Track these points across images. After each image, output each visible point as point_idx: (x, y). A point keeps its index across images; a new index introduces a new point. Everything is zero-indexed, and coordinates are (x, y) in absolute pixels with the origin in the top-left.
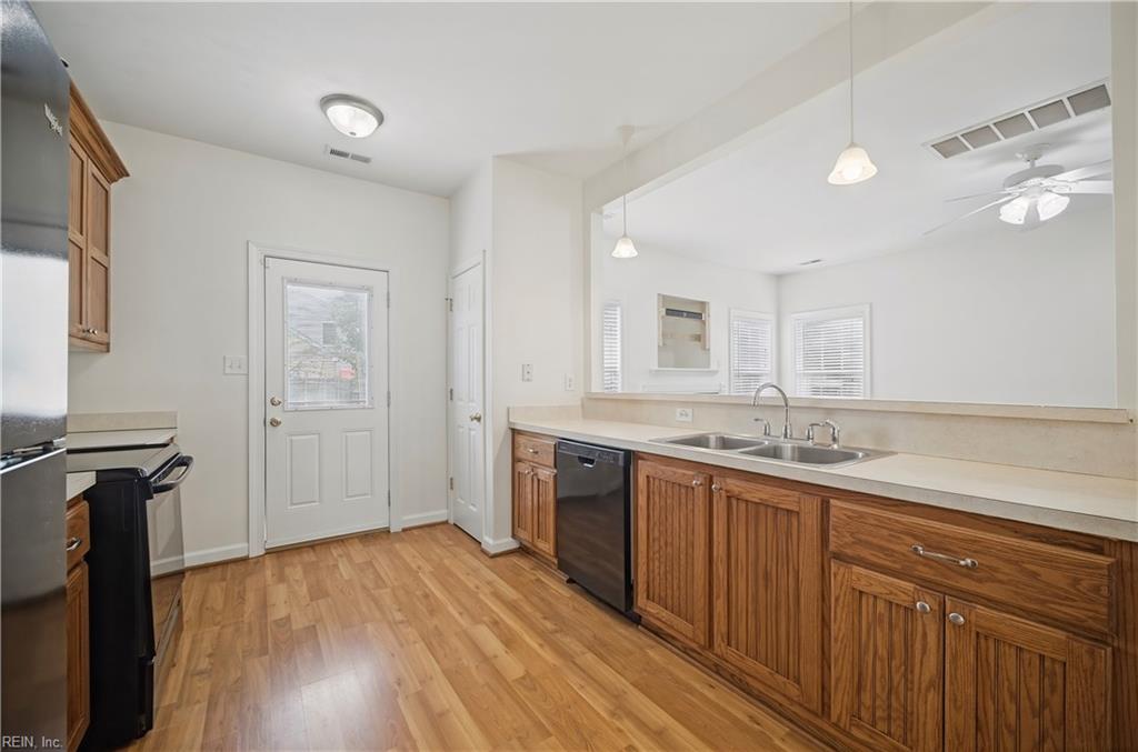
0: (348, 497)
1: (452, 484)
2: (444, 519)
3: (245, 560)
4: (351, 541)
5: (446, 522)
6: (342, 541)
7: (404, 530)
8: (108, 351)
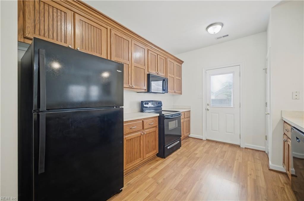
0: (226, 132)
1: (266, 138)
2: (264, 150)
3: (202, 140)
4: (227, 145)
5: (265, 152)
6: (225, 144)
7: (245, 148)
8: (181, 94)
